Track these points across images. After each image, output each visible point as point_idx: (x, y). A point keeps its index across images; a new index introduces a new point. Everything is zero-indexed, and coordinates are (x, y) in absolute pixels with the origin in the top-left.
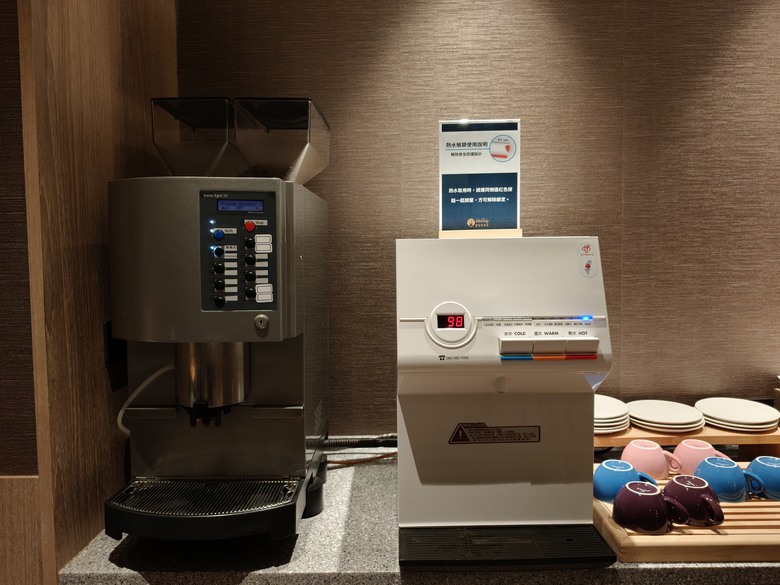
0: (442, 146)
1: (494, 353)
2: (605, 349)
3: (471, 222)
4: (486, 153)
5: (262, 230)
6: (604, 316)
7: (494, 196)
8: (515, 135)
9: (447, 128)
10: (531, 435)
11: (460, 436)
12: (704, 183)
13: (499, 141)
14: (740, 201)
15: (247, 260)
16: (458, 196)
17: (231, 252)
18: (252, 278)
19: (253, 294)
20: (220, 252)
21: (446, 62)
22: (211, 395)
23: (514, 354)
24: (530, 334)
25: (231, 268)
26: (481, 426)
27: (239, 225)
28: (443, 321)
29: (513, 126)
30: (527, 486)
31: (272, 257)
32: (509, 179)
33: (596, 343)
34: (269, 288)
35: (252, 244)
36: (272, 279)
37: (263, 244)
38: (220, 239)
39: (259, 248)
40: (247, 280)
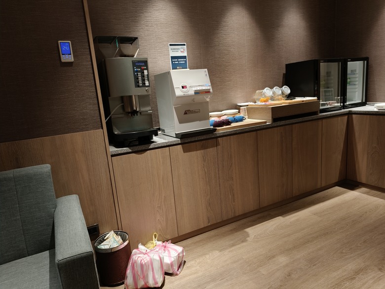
0: (170, 49)
1: (193, 93)
2: (211, 91)
3: (178, 68)
4: (179, 51)
5: (145, 69)
6: (210, 84)
7: (182, 61)
8: (185, 47)
9: (170, 45)
10: (198, 112)
11: (185, 113)
12: (219, 58)
13: (182, 48)
14: (227, 62)
15: (143, 76)
16: (175, 61)
17: (139, 74)
18: (144, 80)
19: (145, 84)
20: (137, 74)
21: (157, 24)
22: (136, 108)
23: (197, 93)
24: (199, 88)
25: (140, 78)
26: (189, 110)
27: (141, 68)
28: (183, 87)
29: (184, 45)
30: (198, 122)
31: (148, 75)
32: (185, 57)
33: (210, 89)
34: (148, 82)
35: (143, 72)
36: (148, 80)
37: (146, 72)
38: (137, 71)
39: (145, 73)
40: (143, 80)
